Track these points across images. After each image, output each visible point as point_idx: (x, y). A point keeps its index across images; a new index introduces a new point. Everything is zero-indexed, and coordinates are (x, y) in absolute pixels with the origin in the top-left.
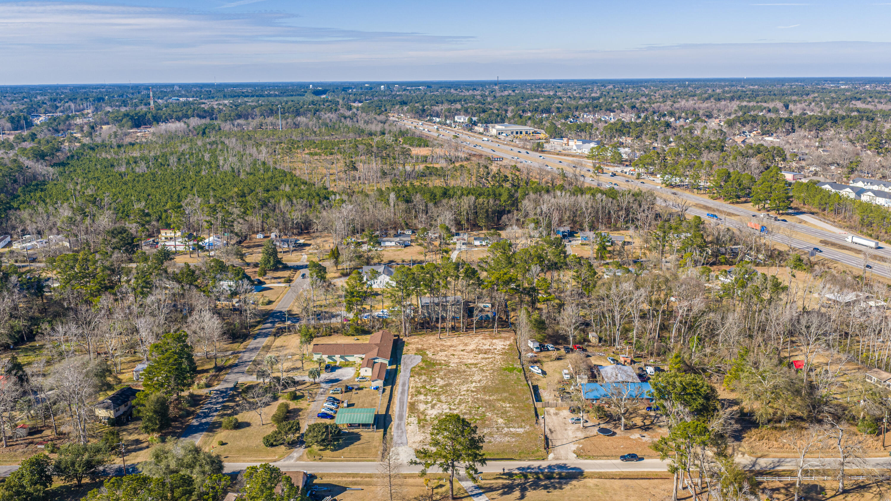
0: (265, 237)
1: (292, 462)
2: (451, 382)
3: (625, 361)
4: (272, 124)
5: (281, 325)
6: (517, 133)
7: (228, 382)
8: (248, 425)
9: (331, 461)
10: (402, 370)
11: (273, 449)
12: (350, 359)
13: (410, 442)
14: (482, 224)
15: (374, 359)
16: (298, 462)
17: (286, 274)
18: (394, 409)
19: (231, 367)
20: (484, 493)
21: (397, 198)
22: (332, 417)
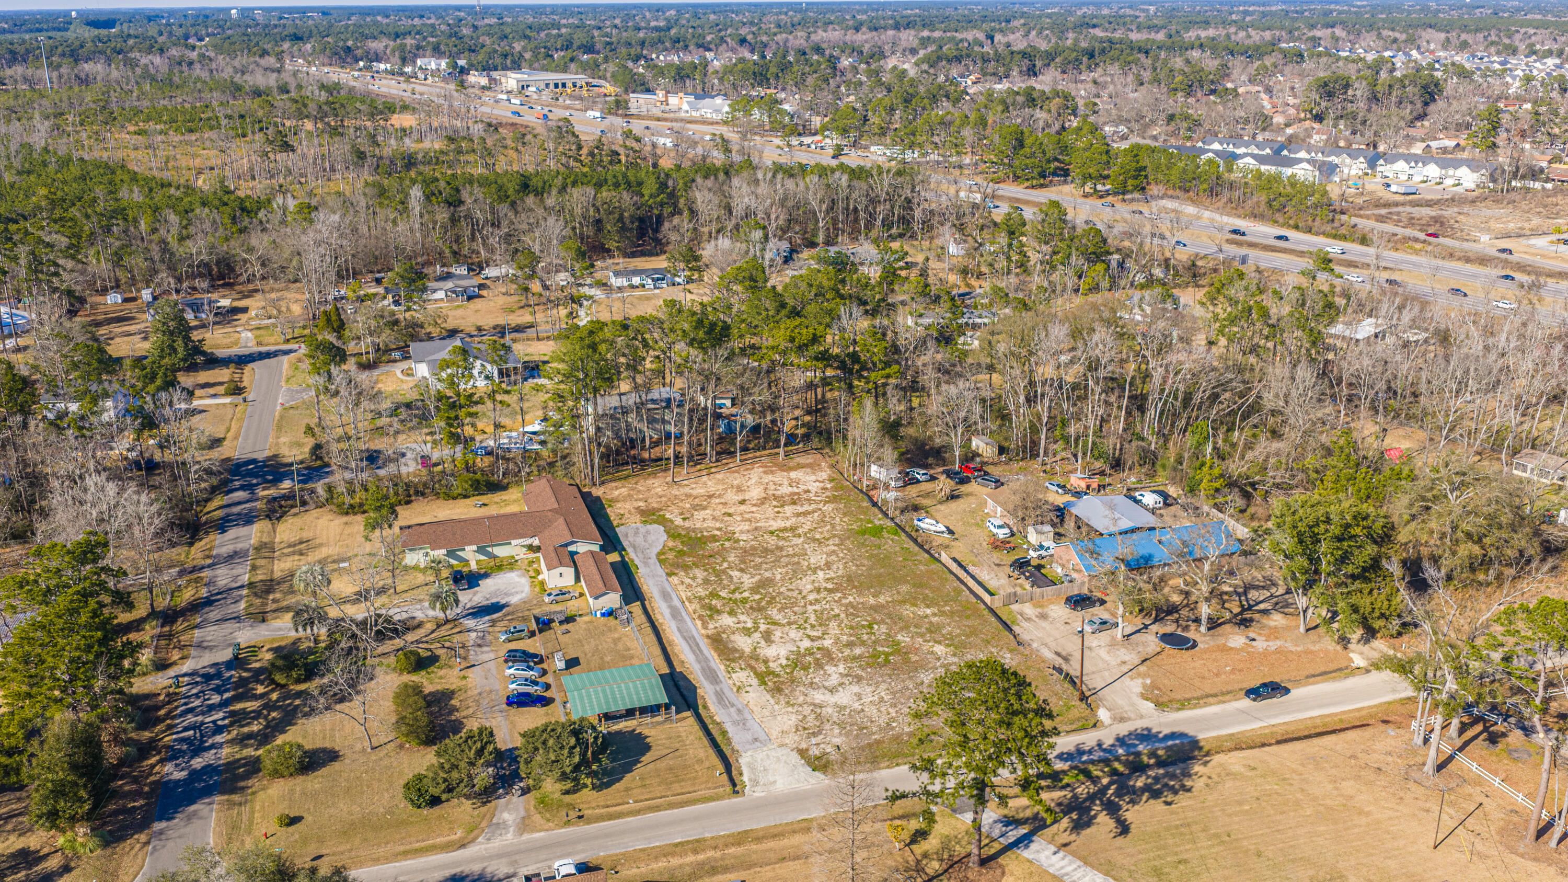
0: (126, 300)
1: (509, 838)
2: (768, 574)
3: (1088, 487)
4: (25, 79)
5: (272, 492)
6: (556, 86)
7: (210, 648)
8: (332, 756)
9: (611, 817)
10: (637, 562)
11: (437, 811)
12: (501, 552)
13: (774, 734)
14: (612, 245)
15: (566, 545)
16: (526, 837)
17: (223, 374)
18: (682, 657)
19: (196, 607)
20: (1033, 833)
21: (428, 198)
22: (545, 701)
